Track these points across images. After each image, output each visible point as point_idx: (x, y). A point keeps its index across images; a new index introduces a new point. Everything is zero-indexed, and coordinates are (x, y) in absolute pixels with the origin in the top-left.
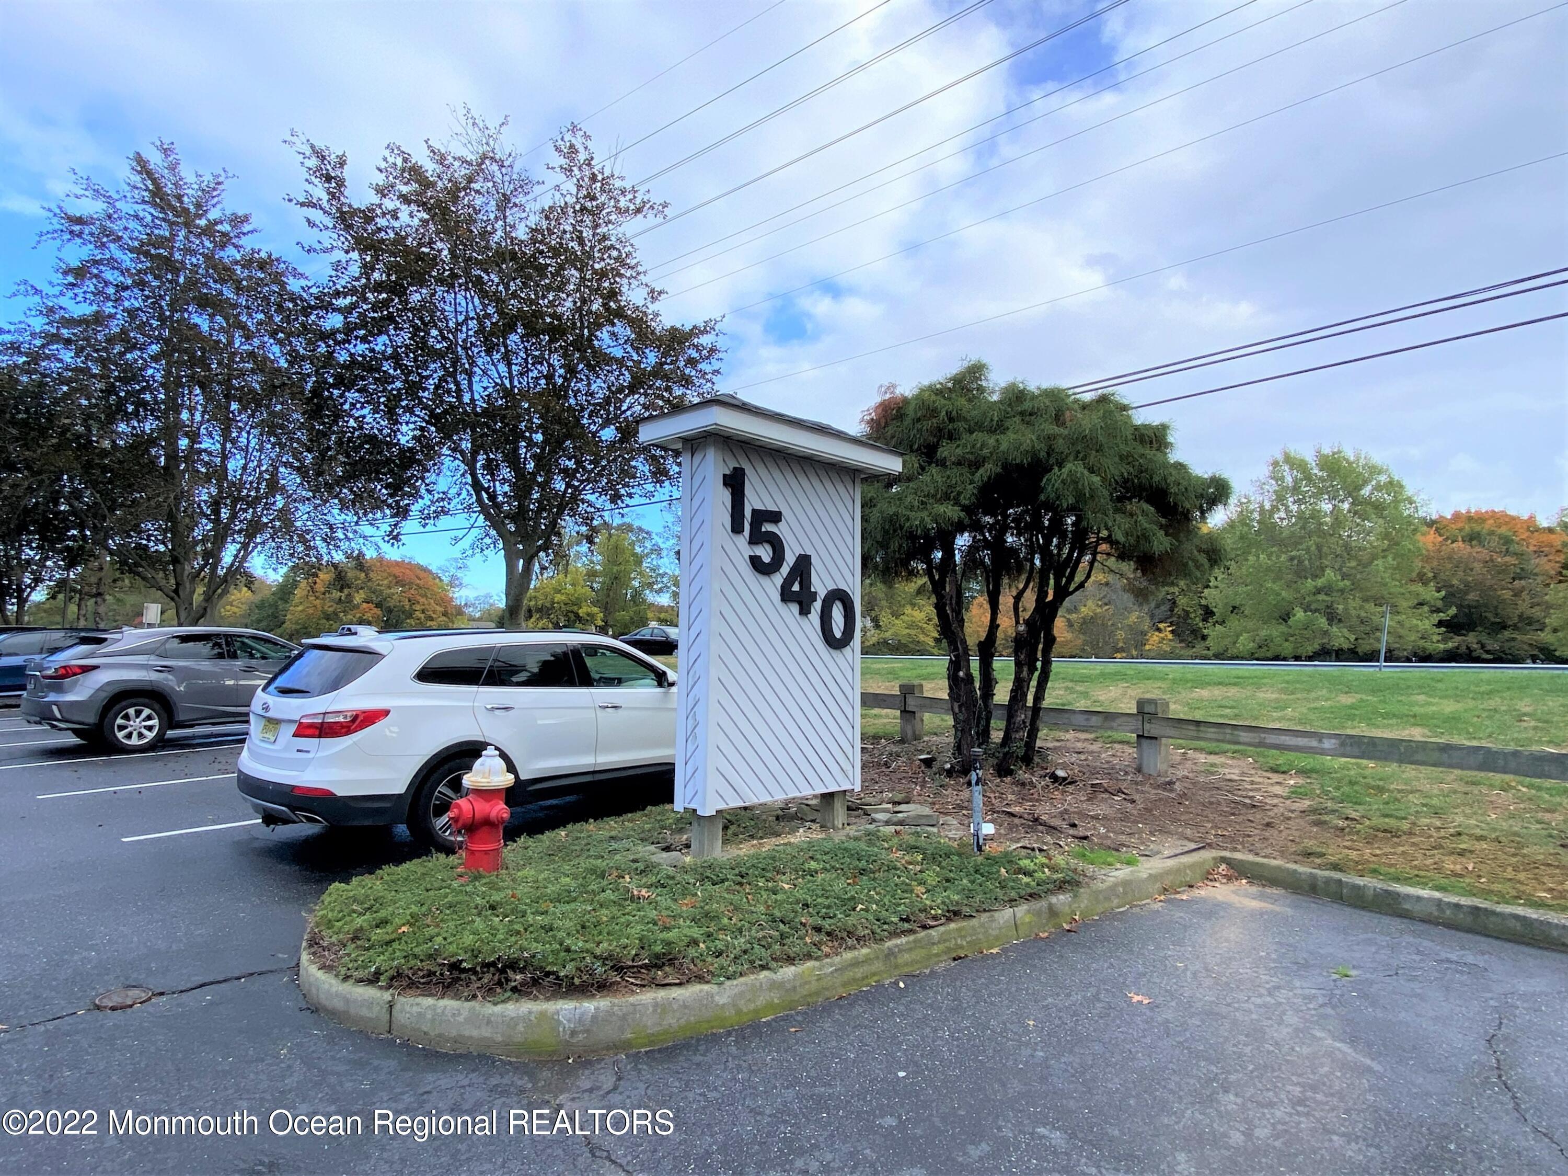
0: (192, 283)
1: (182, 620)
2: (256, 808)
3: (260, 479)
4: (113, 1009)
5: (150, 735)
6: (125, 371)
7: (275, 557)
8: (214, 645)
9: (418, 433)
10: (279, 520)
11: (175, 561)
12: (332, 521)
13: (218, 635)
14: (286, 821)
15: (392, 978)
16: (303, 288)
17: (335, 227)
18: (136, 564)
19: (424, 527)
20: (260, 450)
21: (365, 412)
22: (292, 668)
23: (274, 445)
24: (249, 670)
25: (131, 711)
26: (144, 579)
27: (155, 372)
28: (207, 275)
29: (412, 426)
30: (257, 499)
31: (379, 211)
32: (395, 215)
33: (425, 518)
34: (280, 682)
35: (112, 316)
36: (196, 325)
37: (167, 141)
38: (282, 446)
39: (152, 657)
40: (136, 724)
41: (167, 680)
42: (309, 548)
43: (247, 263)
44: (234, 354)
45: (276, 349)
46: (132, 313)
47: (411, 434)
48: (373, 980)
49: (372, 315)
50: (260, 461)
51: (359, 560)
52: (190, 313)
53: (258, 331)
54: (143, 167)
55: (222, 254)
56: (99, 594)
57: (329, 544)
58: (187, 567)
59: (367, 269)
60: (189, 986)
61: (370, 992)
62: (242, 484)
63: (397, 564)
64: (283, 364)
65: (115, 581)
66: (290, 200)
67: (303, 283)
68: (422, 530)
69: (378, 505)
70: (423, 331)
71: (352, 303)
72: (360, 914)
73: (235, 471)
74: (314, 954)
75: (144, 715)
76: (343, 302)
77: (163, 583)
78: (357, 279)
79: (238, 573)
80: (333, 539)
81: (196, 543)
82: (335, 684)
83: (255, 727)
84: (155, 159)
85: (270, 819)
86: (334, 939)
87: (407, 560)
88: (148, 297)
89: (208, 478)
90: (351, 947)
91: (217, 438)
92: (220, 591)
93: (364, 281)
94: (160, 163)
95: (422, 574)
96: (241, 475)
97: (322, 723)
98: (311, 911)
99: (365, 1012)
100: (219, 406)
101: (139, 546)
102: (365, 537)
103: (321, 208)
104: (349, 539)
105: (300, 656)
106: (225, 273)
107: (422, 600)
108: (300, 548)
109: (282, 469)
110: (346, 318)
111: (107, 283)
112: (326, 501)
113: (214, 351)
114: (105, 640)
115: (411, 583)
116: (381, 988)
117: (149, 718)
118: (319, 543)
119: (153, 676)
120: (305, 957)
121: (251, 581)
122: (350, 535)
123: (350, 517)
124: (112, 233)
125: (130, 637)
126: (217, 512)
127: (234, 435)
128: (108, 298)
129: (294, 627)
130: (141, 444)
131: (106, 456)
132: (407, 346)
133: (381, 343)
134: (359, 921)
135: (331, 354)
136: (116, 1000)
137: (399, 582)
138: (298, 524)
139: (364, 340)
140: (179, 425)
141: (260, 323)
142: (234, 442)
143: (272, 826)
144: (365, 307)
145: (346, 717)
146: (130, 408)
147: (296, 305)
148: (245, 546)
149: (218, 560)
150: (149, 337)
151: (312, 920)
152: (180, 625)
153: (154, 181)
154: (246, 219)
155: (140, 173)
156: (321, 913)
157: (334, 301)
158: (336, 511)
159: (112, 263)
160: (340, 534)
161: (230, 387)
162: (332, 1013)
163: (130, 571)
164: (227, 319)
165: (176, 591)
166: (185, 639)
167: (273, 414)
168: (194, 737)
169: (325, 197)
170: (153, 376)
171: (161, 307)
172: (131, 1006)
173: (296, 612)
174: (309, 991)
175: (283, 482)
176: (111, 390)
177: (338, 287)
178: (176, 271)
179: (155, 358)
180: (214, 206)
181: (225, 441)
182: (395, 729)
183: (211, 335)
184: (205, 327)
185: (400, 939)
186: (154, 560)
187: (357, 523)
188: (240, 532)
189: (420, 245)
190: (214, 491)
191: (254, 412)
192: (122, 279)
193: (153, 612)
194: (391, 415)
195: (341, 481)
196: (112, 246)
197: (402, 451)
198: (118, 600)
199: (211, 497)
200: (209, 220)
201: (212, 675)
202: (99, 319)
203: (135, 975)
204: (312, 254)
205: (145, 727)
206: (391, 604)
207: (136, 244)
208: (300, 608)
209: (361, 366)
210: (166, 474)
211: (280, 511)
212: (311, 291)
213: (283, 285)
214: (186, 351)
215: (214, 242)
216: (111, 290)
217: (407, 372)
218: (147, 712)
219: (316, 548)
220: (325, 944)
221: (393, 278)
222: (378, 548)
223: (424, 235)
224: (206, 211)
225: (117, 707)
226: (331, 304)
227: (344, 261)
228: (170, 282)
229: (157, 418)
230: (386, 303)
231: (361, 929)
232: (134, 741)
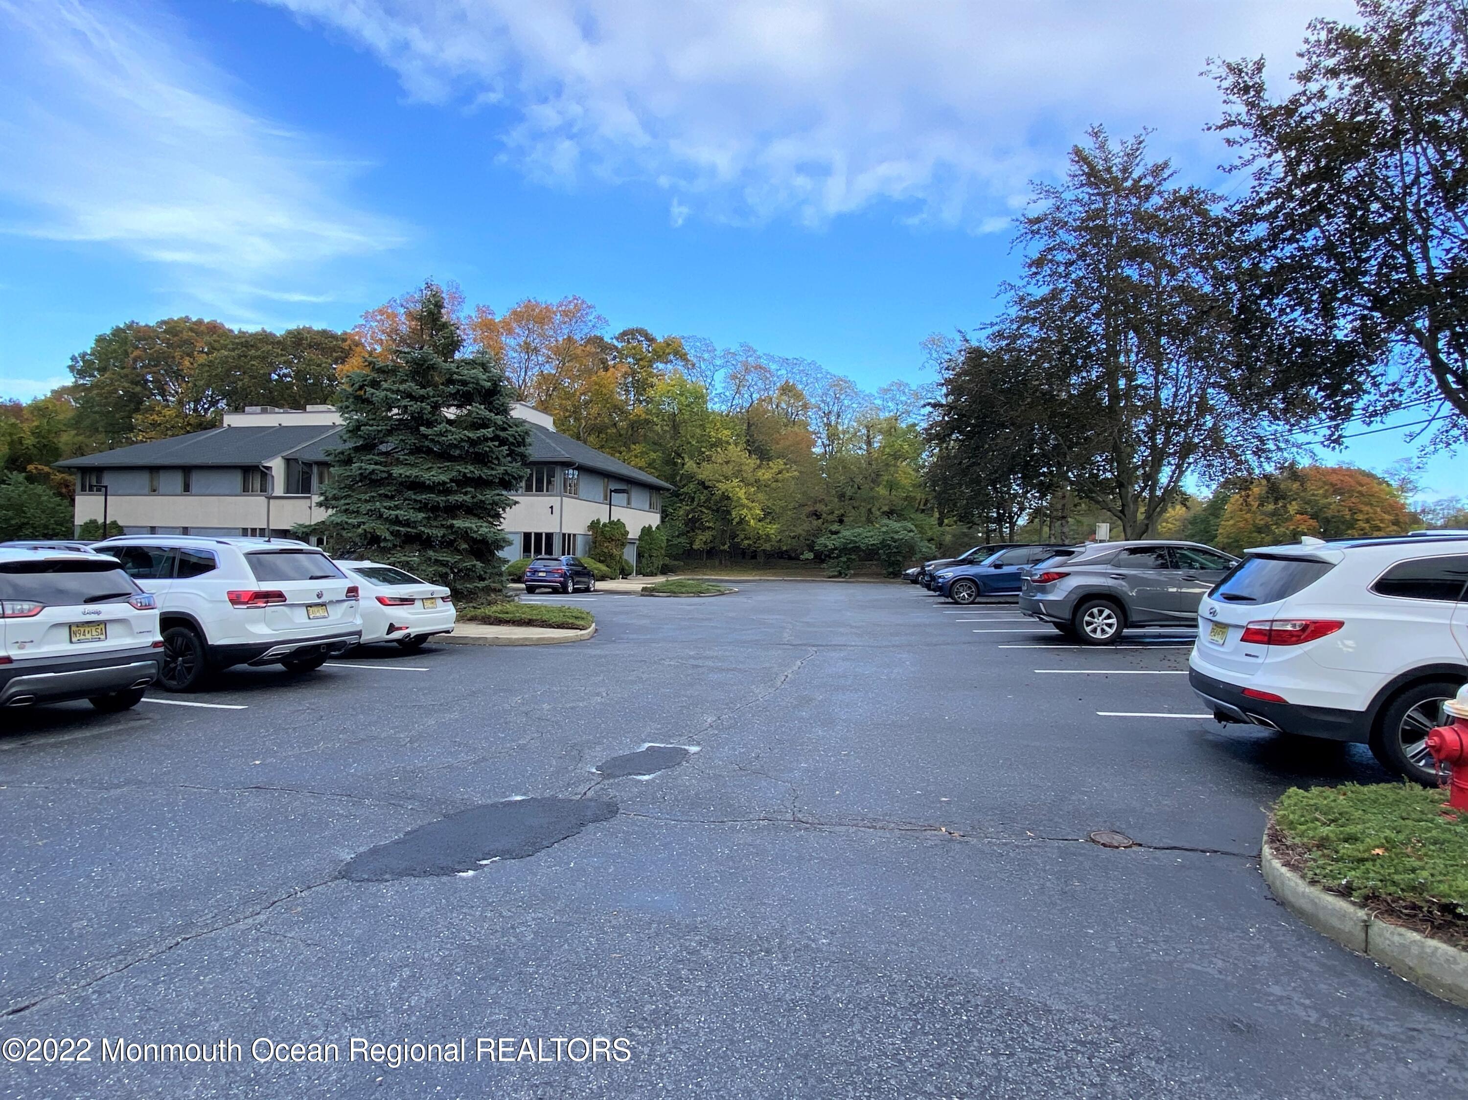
0: (1123, 241)
1: (1129, 535)
2: (1209, 704)
3: (1189, 404)
4: (1104, 845)
5: (1111, 631)
6: (1075, 332)
7: (1207, 474)
8: (1159, 556)
9: (1357, 323)
10: (1210, 438)
11: (1121, 485)
12: (1262, 433)
13: (1161, 548)
14: (1237, 721)
15: (1367, 898)
16: (1226, 209)
17: (1256, 136)
18: (1091, 491)
19: (1369, 424)
20: (1189, 376)
21: (1296, 314)
22: (1233, 579)
23: (1201, 369)
24: (1190, 579)
25: (1095, 610)
26: (1098, 502)
27: (1097, 328)
28: (1136, 229)
29: (1350, 318)
30: (1189, 422)
31: (1303, 100)
32: (1321, 95)
33: (1370, 415)
34: (1223, 589)
35: (1063, 290)
36: (1128, 277)
37: (1096, 125)
38: (1208, 368)
39: (1109, 567)
40: (1099, 621)
41: (1122, 586)
42: (1240, 463)
43: (1169, 206)
44: (1163, 292)
45: (1200, 278)
46: (1077, 283)
47: (1349, 326)
48: (1346, 892)
49: (1300, 211)
50: (1190, 385)
51: (1292, 472)
52: (1123, 268)
53: (1182, 264)
54: (1080, 156)
55: (1147, 205)
56: (1064, 517)
57: (1260, 457)
58: (1130, 490)
59: (1291, 166)
60: (1161, 845)
61: (1341, 904)
62: (1173, 411)
63: (1334, 471)
64: (1207, 289)
65: (1075, 506)
66: (1209, 129)
67: (1224, 204)
68: (1365, 428)
69: (1312, 409)
70: (1360, 209)
71: (1277, 207)
72: (1324, 824)
73: (1167, 400)
74: (1277, 849)
75: (1105, 614)
76: (1265, 210)
77: (1111, 505)
78: (1282, 180)
79: (1174, 493)
80: (1264, 451)
81: (1137, 468)
82: (1282, 592)
83: (1203, 630)
84: (1088, 145)
85: (1221, 716)
86: (1297, 840)
87: (1345, 466)
88: (1089, 265)
89: (1144, 410)
90: (1316, 854)
91: (1151, 372)
92: (1158, 509)
93: (1290, 178)
94: (1092, 145)
95: (1366, 480)
96: (1173, 402)
97: (1271, 630)
98: (1271, 809)
99: (1335, 922)
100: (1151, 343)
101: (1092, 475)
102: (1299, 446)
103: (1241, 123)
104: (1279, 449)
105: (1240, 567)
106: (1148, 221)
107: (1366, 508)
108: (1231, 463)
109: (1210, 390)
110: (1271, 224)
111: (1058, 264)
112: (1255, 414)
113: (1144, 296)
114: (1073, 552)
115: (1351, 491)
116: (1354, 903)
117: (1109, 617)
118: (1249, 456)
119: (1110, 582)
120: (1267, 850)
121: (1185, 500)
122: (1282, 445)
123: (1281, 427)
124: (1060, 221)
125: (1090, 551)
126: (1153, 439)
127: (1165, 367)
128: (1060, 276)
129: (1226, 540)
130: (1091, 389)
131: (1065, 405)
132: (1342, 233)
133: (1311, 238)
134: (1325, 831)
135: (1255, 266)
136: (1104, 839)
137: (1337, 491)
138: (1228, 440)
139: (1291, 240)
140: (1119, 367)
141: (1184, 257)
142: (1165, 373)
143: (1224, 723)
144: (1292, 205)
145: (1294, 626)
146: (1080, 362)
147: (1220, 228)
148: (1179, 466)
149: (1156, 482)
150: (1092, 298)
151: (1272, 818)
152: (1127, 540)
153: (1089, 164)
154: (1166, 165)
155: (1078, 162)
156: (1281, 813)
157: (1258, 211)
158: (1265, 424)
159: (1062, 246)
160: (1271, 445)
161: (1160, 323)
162: (1300, 913)
163: (1087, 497)
164: (1154, 264)
165: (1122, 512)
166: (1133, 551)
167: (1199, 340)
168: (1145, 636)
169: (1243, 109)
170: (1095, 331)
171: (1100, 270)
172: (1117, 847)
173: (1226, 527)
174: (1273, 883)
175: (1211, 402)
176: (1065, 351)
177: (1262, 195)
178: (1109, 235)
179: (1097, 315)
180: (1137, 165)
181: (1158, 373)
182: (1350, 643)
183: (1141, 281)
184: (1135, 277)
185: (1374, 860)
186: (1105, 486)
187: (1290, 431)
188: (1174, 454)
189: (1353, 116)
190: (1149, 419)
191: (1182, 341)
192: (1069, 256)
193: (1103, 530)
194: (1327, 313)
195: (1269, 393)
196: (1061, 232)
197: (1340, 345)
198: (1078, 522)
199: (1147, 426)
200: (1134, 180)
201: (1158, 582)
202: (1055, 294)
203: (1118, 824)
204: (1234, 172)
205: (1107, 625)
206: (1329, 514)
207: (1078, 223)
208: (1231, 522)
209: (1291, 268)
210: (1110, 412)
211: (1210, 430)
212: (1234, 209)
213: (1204, 214)
214: (1121, 302)
215: (1140, 198)
216: (1061, 269)
217: (1341, 259)
218: (1107, 612)
219: (1246, 461)
220: (1288, 843)
221: (1323, 163)
222: (1313, 455)
223: (1358, 102)
224: (1131, 173)
225: (1083, 608)
226: (1256, 214)
227: (1266, 166)
228: (1105, 245)
229: (1100, 365)
230: (1316, 193)
231: (1326, 838)
232: (1098, 635)
